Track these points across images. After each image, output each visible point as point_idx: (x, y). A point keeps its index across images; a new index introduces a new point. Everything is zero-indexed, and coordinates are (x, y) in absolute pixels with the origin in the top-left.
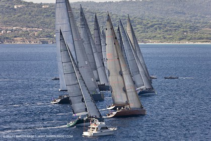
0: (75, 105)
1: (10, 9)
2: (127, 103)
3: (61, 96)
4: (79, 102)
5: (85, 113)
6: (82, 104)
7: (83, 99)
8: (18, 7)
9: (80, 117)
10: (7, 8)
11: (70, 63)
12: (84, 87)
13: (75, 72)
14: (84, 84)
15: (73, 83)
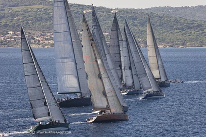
0: (37, 109)
1: (79, 14)
2: (108, 108)
3: (59, 99)
4: (41, 106)
5: (47, 118)
6: (44, 108)
7: (45, 102)
8: (87, 12)
9: (40, 123)
10: (76, 13)
11: (32, 64)
12: (48, 89)
13: (37, 74)
14: (47, 87)
15: (35, 85)
